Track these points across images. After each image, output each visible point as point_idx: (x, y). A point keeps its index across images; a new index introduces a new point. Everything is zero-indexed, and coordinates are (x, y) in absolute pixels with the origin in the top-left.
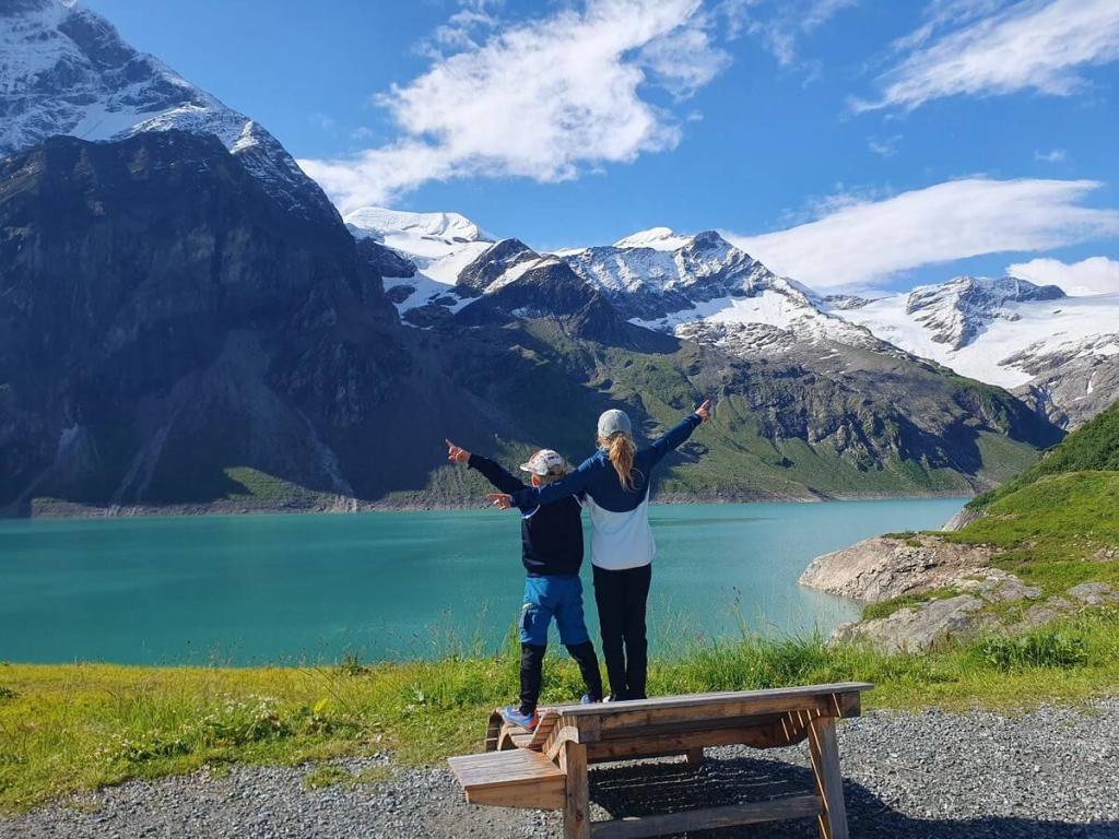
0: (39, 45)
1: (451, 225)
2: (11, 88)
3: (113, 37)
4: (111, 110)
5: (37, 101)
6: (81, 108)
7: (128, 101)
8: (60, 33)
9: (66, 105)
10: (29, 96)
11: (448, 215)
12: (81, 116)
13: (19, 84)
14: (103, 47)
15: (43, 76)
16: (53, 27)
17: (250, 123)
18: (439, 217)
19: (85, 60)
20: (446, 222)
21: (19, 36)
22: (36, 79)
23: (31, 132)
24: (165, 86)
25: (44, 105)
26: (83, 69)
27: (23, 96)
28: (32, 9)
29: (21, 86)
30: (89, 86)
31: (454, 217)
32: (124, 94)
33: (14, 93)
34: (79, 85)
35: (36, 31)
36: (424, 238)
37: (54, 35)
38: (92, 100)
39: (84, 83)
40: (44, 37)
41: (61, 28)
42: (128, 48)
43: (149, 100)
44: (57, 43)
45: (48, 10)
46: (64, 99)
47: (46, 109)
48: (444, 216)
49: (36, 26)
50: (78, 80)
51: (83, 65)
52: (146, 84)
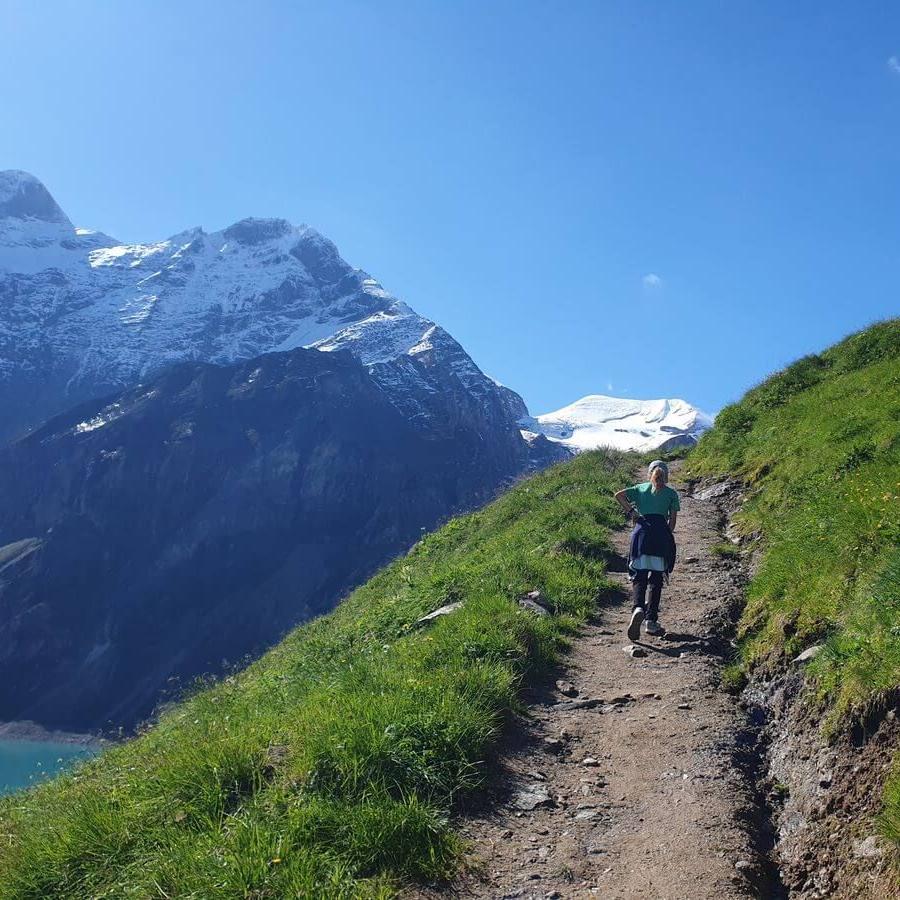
0: (271, 268)
1: (671, 412)
2: (239, 308)
3: (335, 256)
4: (320, 322)
5: (260, 317)
6: (297, 321)
7: (335, 313)
8: (292, 257)
9: (284, 319)
10: (253, 314)
11: (670, 401)
12: (295, 328)
13: (247, 303)
14: (325, 266)
15: (268, 295)
16: (286, 252)
17: (433, 328)
18: (661, 403)
19: (308, 277)
20: (667, 409)
21: (257, 261)
22: (262, 298)
23: (247, 346)
24: (367, 299)
25: (265, 321)
26: (305, 286)
27: (247, 314)
28: (272, 237)
29: (249, 305)
30: (308, 301)
31: (678, 403)
32: (332, 306)
33: (240, 311)
34: (299, 301)
35: (272, 256)
36: (617, 430)
37: (286, 258)
38: (308, 314)
39: (304, 299)
40: (278, 261)
41: (293, 252)
42: (344, 265)
43: (351, 311)
44: (288, 264)
45: (286, 237)
46: (282, 314)
47: (265, 324)
48: (667, 402)
49: (272, 251)
50: (299, 297)
51: (306, 283)
52: (352, 297)
